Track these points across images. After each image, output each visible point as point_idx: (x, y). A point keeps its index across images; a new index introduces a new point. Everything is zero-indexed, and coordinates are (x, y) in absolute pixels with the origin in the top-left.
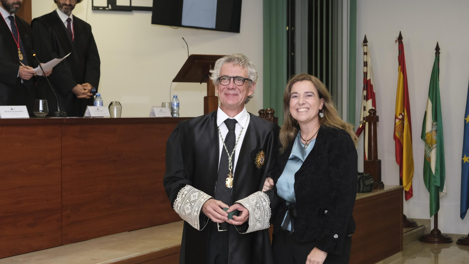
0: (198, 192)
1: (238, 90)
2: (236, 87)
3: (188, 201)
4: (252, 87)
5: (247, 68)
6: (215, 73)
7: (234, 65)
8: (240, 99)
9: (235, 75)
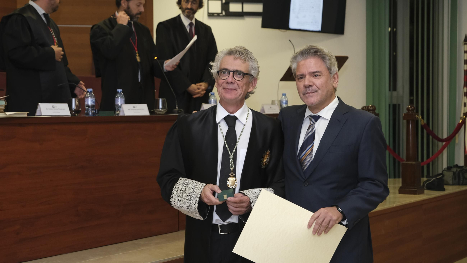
0: (192, 184)
3: (184, 195)
4: (253, 83)
5: (249, 62)
6: (215, 66)
7: (235, 58)
8: (239, 94)
9: (234, 69)
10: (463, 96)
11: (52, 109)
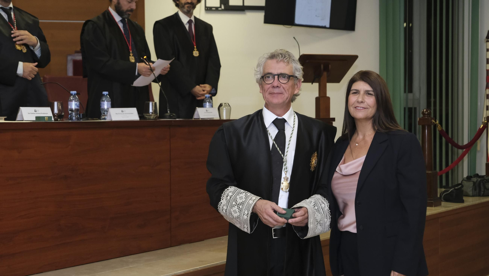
0: (245, 193)
1: (283, 89)
2: (281, 85)
3: (234, 203)
4: (298, 84)
5: (293, 64)
6: (258, 71)
7: (277, 62)
8: (285, 98)
9: (279, 72)
10: (485, 98)
11: (34, 114)
